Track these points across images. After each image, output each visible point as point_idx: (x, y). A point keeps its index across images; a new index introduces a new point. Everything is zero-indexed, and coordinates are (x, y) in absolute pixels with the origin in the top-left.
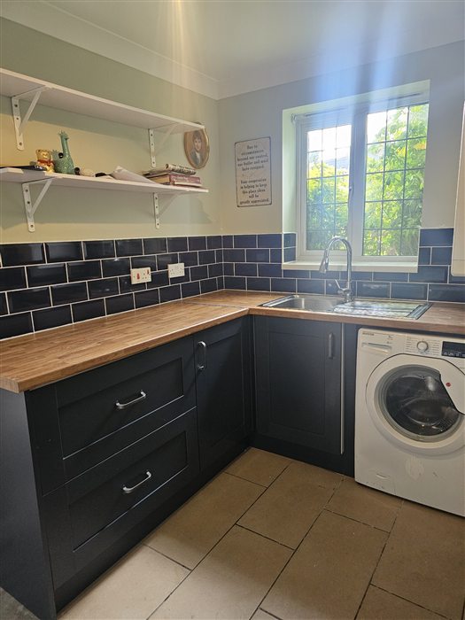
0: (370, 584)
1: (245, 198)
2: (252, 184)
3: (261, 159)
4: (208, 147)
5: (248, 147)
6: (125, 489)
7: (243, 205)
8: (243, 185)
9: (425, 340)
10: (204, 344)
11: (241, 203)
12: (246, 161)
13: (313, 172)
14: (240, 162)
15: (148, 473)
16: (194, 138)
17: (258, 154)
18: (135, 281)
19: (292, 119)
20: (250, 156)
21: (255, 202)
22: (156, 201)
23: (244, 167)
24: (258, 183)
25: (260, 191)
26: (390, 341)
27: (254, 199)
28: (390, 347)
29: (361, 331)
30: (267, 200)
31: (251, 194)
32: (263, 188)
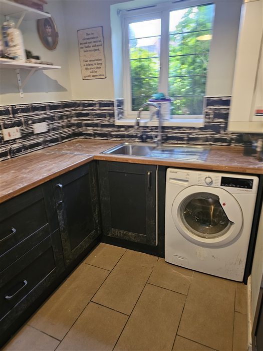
0: (176, 335)
1: (88, 73)
2: (92, 63)
3: (97, 44)
4: (57, 33)
5: (87, 34)
6: (7, 297)
7: (86, 78)
8: (85, 63)
9: (210, 176)
10: (61, 186)
11: (85, 77)
12: (86, 45)
13: (134, 54)
14: (82, 46)
15: (25, 281)
16: (45, 25)
17: (95, 40)
18: (6, 138)
19: (118, 13)
20: (88, 41)
21: (95, 76)
22: (18, 76)
23: (85, 49)
24: (96, 62)
25: (98, 68)
26: (188, 177)
27: (94, 74)
28: (188, 181)
29: (169, 170)
30: (103, 75)
31: (91, 70)
32: (99, 66)
